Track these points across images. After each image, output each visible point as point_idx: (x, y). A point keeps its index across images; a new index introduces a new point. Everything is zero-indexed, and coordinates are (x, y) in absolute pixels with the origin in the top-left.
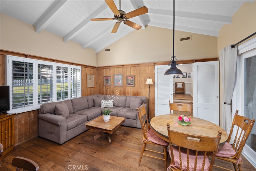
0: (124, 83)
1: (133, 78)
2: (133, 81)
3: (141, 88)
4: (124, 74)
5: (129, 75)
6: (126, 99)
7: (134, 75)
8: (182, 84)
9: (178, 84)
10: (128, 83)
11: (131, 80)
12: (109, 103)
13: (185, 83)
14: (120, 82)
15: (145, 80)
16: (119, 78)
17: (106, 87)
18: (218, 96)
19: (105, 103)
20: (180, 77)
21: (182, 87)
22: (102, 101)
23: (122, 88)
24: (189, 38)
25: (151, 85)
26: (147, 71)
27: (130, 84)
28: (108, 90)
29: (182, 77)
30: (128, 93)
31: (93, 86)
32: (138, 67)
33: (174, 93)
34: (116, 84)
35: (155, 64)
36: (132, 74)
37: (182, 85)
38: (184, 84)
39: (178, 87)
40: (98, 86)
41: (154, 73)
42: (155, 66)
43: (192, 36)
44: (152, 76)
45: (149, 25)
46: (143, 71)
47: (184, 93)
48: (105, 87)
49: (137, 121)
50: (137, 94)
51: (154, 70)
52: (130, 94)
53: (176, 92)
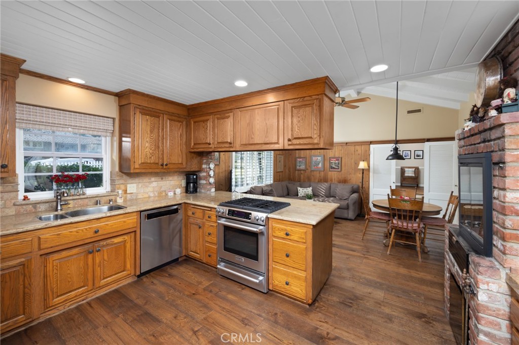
0: (325, 166)
1: (338, 160)
2: (339, 163)
3: (350, 174)
4: (325, 156)
5: (333, 156)
6: (330, 186)
7: (340, 156)
8: (413, 169)
9: (406, 169)
10: (331, 166)
11: (335, 163)
12: (308, 192)
13: (420, 168)
14: (320, 165)
15: (356, 163)
16: (318, 160)
17: (299, 172)
18: (458, 185)
19: (303, 191)
20: (410, 158)
21: (413, 175)
22: (299, 188)
23: (322, 174)
24: (419, 111)
25: (366, 170)
26: (359, 152)
27: (334, 168)
28: (302, 175)
29: (415, 158)
30: (331, 180)
31: (282, 170)
32: (346, 147)
33: (399, 184)
34: (313, 168)
35: (371, 143)
36: (337, 155)
37: (413, 172)
38: (417, 171)
39: (406, 175)
40: (287, 171)
41: (369, 155)
42: (371, 145)
43: (423, 108)
44: (366, 158)
45: (362, 92)
46: (353, 152)
47: (418, 185)
48: (297, 172)
49: (348, 211)
50: (345, 181)
51: (369, 150)
52: (333, 181)
53: (401, 184)
